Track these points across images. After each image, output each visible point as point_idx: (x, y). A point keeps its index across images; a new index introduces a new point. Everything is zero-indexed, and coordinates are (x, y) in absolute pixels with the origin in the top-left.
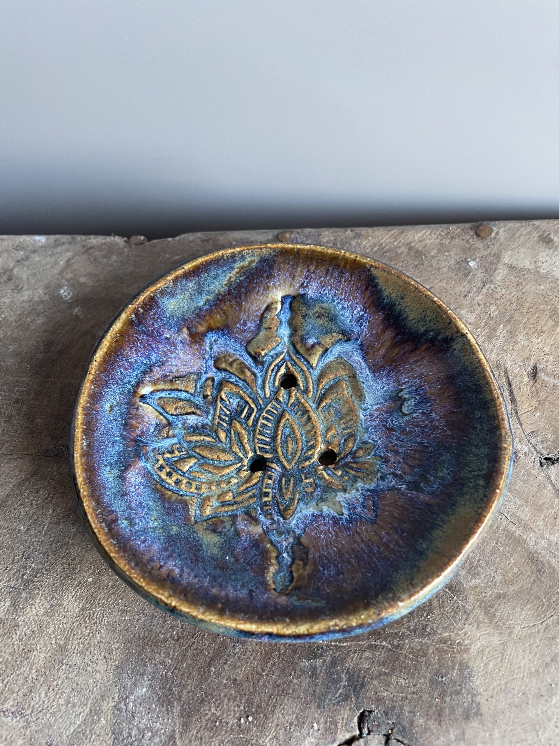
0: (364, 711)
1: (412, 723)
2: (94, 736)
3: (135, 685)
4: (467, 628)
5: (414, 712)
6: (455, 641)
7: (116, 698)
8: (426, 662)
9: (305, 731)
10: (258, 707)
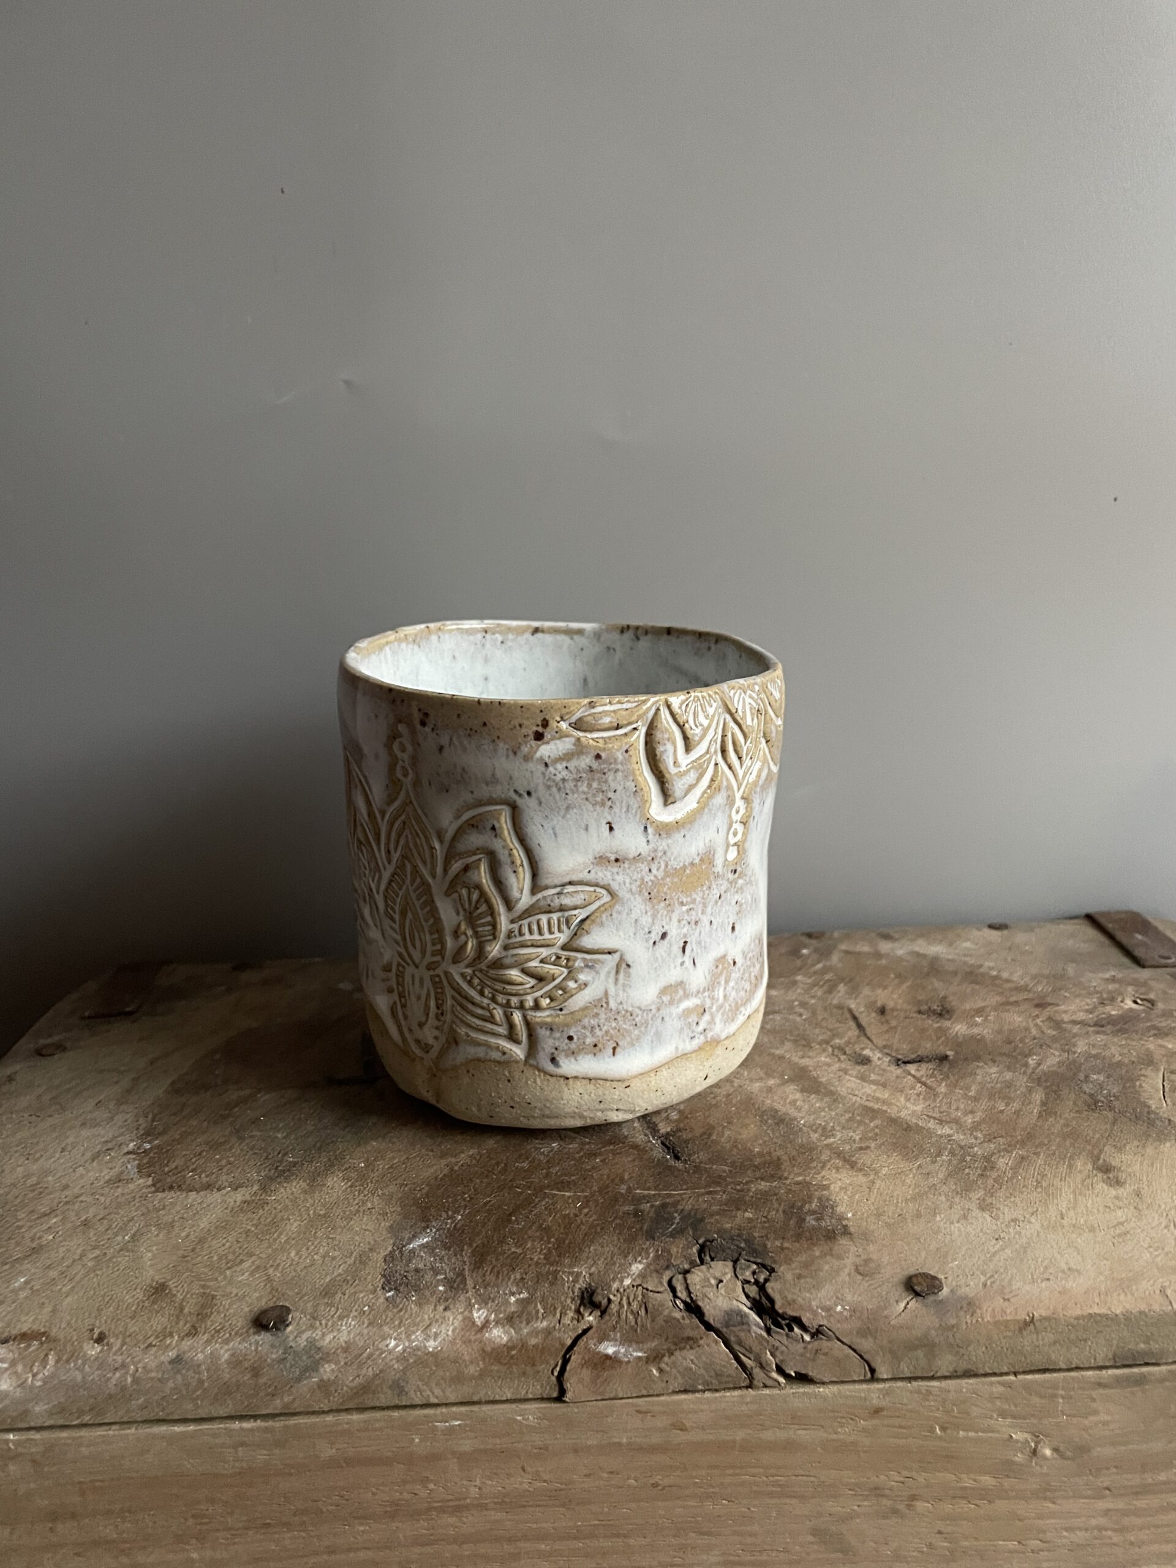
0: (705, 1242)
1: (765, 1246)
2: (357, 1282)
3: (414, 1237)
4: (823, 1173)
5: (767, 1236)
6: (811, 1184)
7: (390, 1248)
8: (777, 1199)
9: (630, 1257)
10: (570, 1243)
